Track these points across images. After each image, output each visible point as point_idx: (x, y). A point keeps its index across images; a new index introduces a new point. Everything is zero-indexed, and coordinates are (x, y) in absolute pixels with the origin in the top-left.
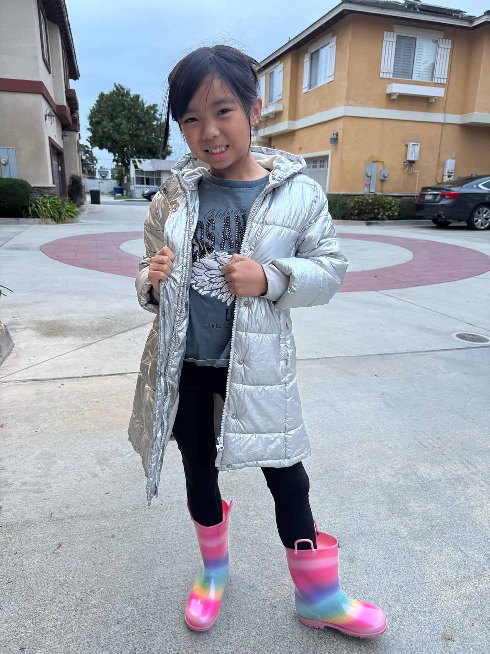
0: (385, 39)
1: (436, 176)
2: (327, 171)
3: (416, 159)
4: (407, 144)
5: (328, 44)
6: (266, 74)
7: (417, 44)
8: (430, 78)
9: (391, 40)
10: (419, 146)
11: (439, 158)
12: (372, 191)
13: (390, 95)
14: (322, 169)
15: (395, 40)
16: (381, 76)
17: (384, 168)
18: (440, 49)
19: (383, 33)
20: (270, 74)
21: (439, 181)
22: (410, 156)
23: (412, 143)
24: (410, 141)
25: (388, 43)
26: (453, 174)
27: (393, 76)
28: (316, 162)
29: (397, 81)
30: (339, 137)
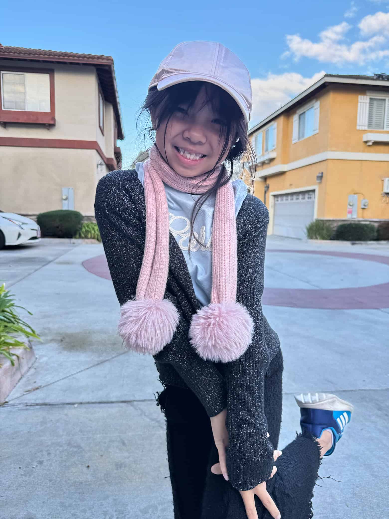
0: (360, 100)
2: (314, 202)
4: (383, 179)
5: (313, 107)
6: (263, 131)
7: (386, 104)
9: (365, 101)
12: (354, 217)
13: (366, 142)
14: (309, 200)
15: (368, 101)
16: (358, 128)
17: (364, 199)
19: (358, 97)
20: (267, 131)
22: (386, 189)
23: (387, 179)
24: (385, 177)
25: (362, 104)
27: (368, 128)
28: (304, 195)
29: (371, 132)
30: (324, 175)
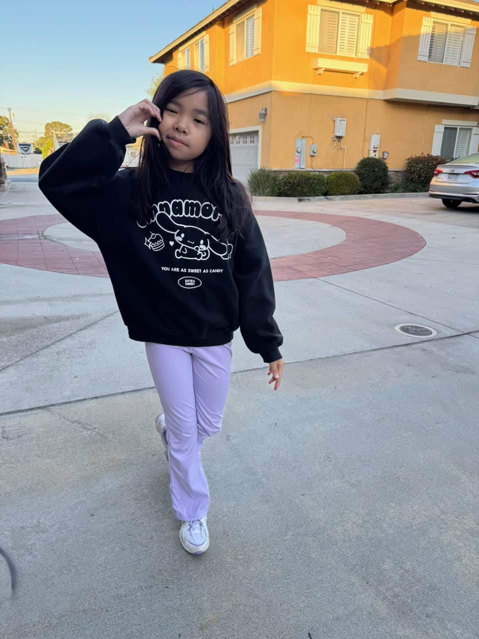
0: (310, 12)
1: (363, 151)
2: (257, 146)
3: (342, 135)
4: (334, 119)
5: (254, 15)
6: (191, 45)
7: (340, 18)
8: (354, 54)
9: (315, 13)
10: (346, 121)
11: (365, 132)
12: (303, 167)
13: (316, 69)
14: (252, 144)
15: (319, 13)
16: (308, 49)
17: (313, 144)
18: (362, 24)
19: (308, 6)
20: (196, 45)
21: (366, 157)
22: (337, 131)
23: (339, 119)
24: (337, 117)
25: (312, 16)
26: (378, 149)
27: (319, 51)
28: (246, 137)
29: (322, 56)
30: (267, 112)
